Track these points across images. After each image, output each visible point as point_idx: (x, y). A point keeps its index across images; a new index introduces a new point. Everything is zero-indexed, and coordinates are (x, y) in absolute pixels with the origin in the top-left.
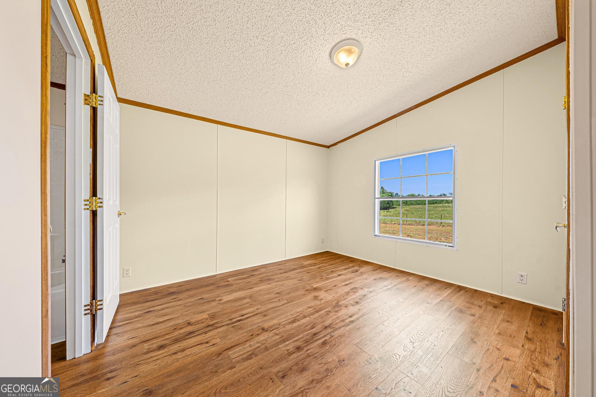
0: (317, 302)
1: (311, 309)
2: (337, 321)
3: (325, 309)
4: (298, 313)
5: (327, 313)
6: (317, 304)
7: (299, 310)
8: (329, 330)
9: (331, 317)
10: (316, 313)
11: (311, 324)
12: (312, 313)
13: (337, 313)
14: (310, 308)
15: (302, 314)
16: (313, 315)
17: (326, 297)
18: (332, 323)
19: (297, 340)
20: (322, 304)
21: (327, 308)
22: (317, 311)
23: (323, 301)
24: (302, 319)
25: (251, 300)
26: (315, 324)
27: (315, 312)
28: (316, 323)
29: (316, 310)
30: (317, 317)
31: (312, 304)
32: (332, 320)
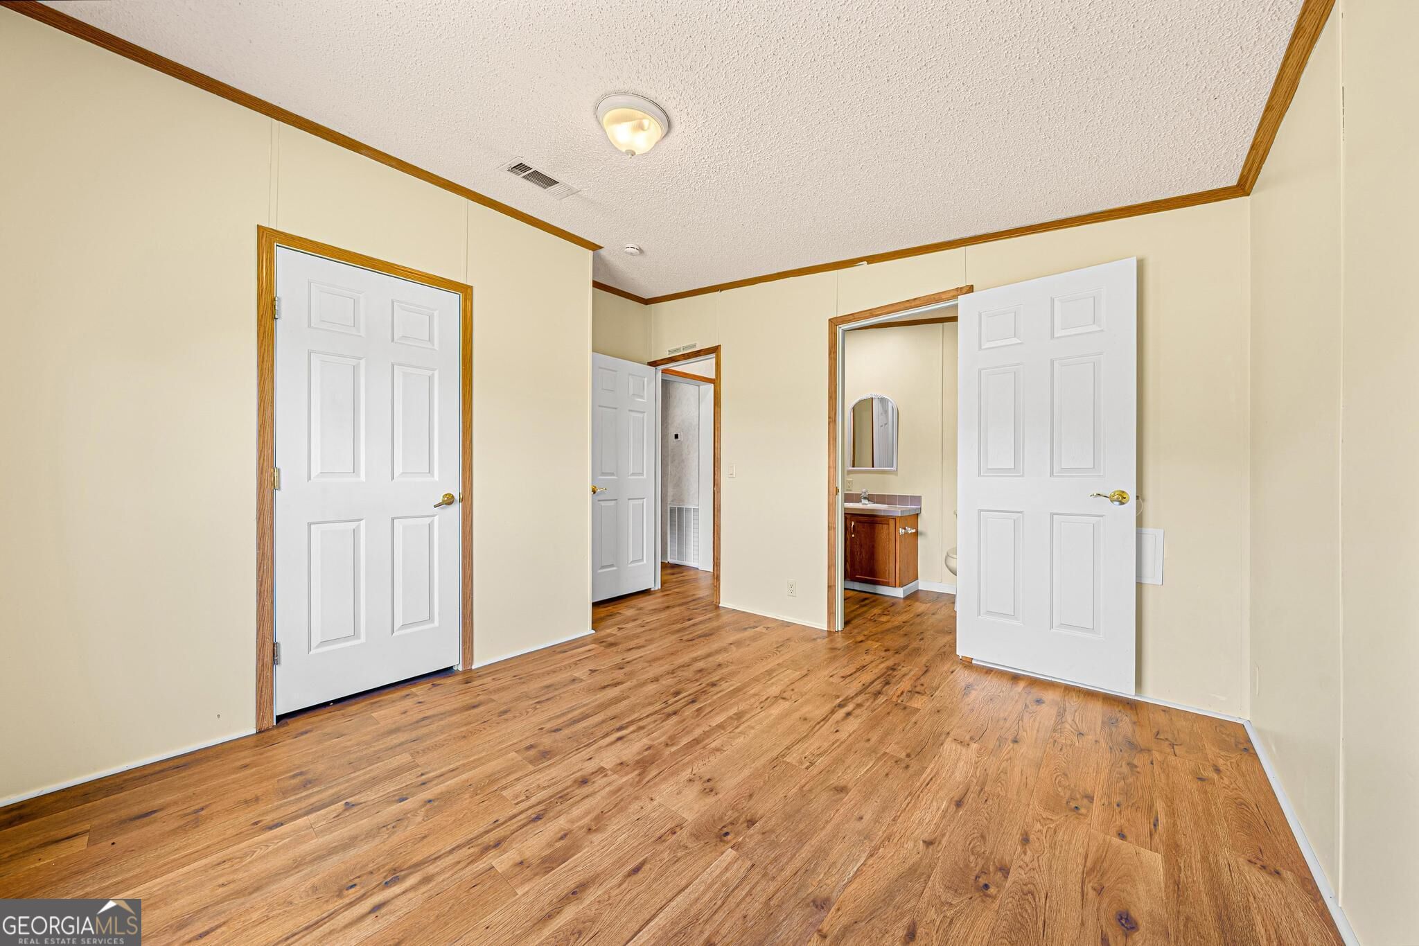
0: (701, 768)
1: (713, 745)
2: (654, 725)
3: (679, 751)
4: (739, 733)
5: (673, 740)
6: (701, 763)
7: (741, 740)
8: (670, 710)
9: (664, 734)
10: (698, 737)
11: (705, 715)
12: (708, 737)
13: (649, 743)
14: (718, 750)
15: (730, 733)
16: (705, 733)
17: (678, 794)
18: (663, 721)
19: (720, 692)
20: (688, 763)
21: (674, 753)
22: (698, 743)
23: (686, 774)
24: (725, 721)
25: (885, 753)
26: (697, 716)
27: (703, 740)
28: (695, 718)
29: (701, 745)
30: (694, 728)
31: (714, 760)
32: (662, 727)
